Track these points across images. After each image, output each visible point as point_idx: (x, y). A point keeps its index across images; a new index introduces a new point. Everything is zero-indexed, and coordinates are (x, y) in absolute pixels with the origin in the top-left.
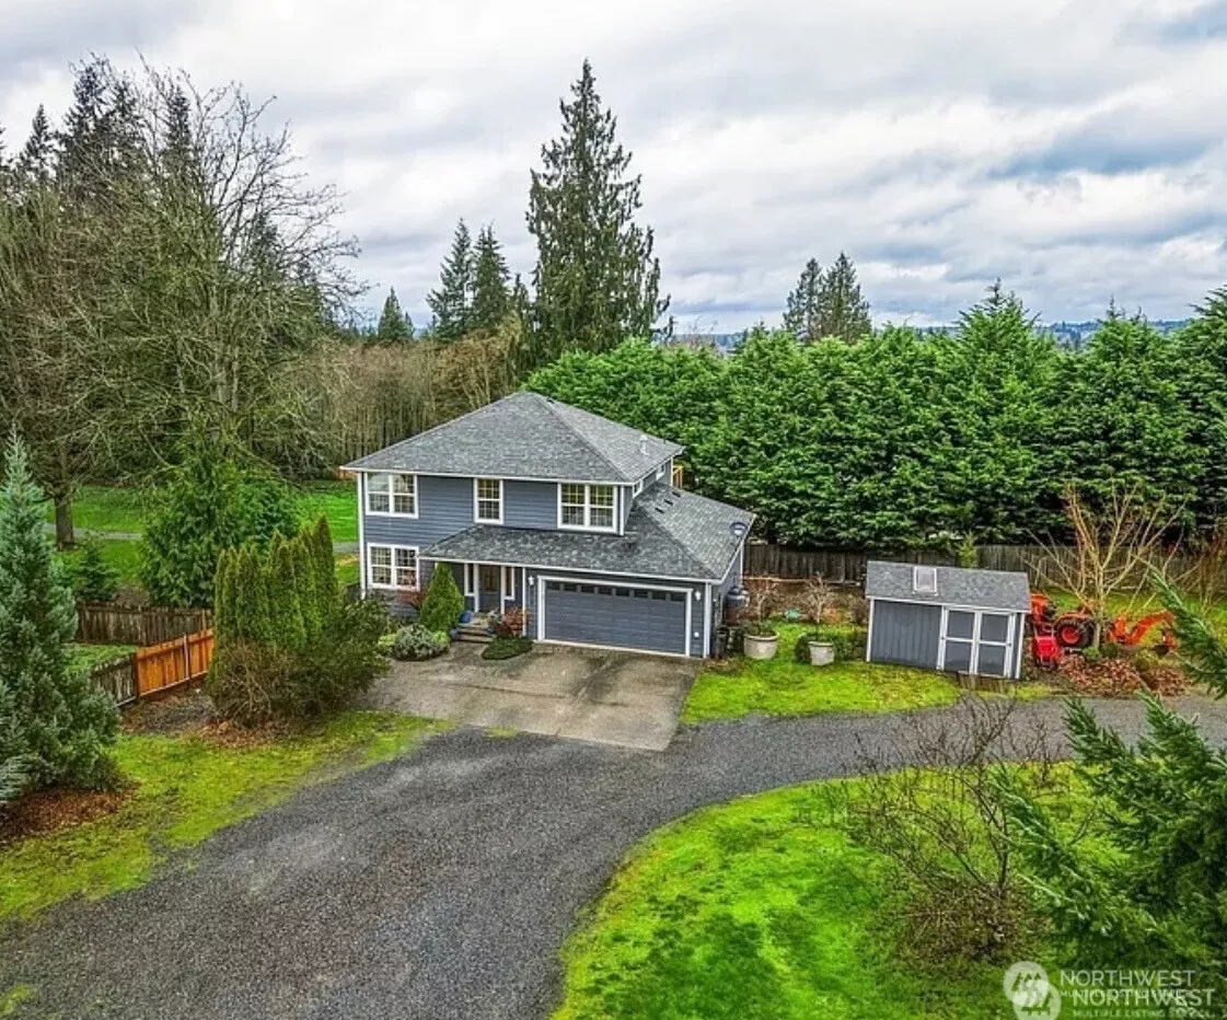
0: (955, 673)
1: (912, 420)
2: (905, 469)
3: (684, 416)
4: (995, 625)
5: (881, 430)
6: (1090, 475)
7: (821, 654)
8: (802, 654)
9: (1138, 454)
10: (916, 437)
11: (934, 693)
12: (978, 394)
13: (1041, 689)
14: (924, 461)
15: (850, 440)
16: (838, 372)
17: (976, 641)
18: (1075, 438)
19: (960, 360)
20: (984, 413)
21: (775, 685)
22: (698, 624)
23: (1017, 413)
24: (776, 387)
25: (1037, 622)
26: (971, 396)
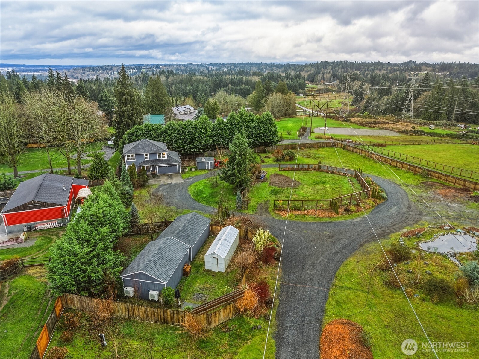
0: (208, 169)
1: (195, 135)
2: (196, 143)
3: (161, 136)
4: (211, 163)
5: (191, 137)
6: (218, 141)
7: (193, 170)
8: (191, 170)
9: (223, 138)
10: (196, 138)
11: (206, 172)
12: (203, 131)
13: (217, 169)
14: (198, 141)
15: (187, 139)
16: (183, 128)
17: (209, 165)
18: (216, 136)
19: (201, 126)
20: (204, 134)
21: (190, 174)
22: (179, 169)
23: (209, 133)
24: (174, 131)
25: (216, 162)
26: (202, 131)
